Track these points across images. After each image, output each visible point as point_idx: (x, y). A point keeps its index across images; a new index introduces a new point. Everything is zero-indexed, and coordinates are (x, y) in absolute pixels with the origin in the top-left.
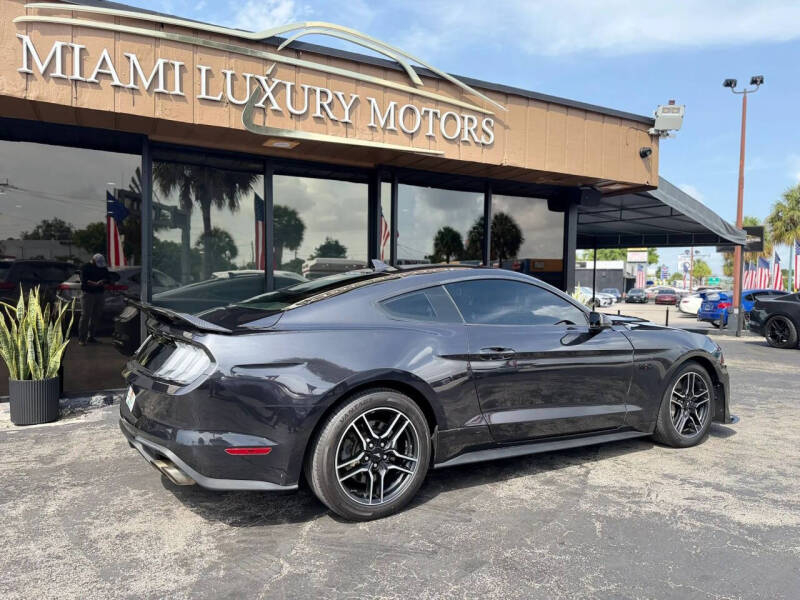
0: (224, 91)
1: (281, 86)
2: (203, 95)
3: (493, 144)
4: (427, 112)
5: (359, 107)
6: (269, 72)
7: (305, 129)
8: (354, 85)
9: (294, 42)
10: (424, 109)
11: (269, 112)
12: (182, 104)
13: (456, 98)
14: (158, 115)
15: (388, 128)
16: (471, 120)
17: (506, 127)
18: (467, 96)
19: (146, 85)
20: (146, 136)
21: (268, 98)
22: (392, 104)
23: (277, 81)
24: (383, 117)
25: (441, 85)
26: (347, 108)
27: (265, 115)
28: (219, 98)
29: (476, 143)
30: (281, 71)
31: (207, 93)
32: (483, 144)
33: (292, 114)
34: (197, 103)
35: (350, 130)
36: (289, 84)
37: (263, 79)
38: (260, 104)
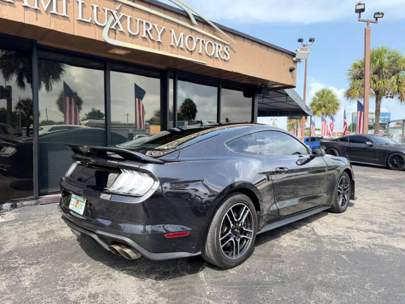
0: (92, 17)
1: (124, 17)
2: (80, 18)
3: (229, 60)
4: (199, 40)
5: (165, 34)
6: (118, 8)
7: (137, 44)
8: (163, 21)
10: (197, 38)
11: (117, 32)
12: (67, 22)
13: (212, 34)
14: (52, 27)
15: (180, 47)
16: (219, 46)
17: (235, 52)
18: (218, 34)
19: (45, 8)
20: (35, 41)
21: (117, 24)
22: (182, 34)
23: (122, 14)
24: (177, 40)
25: (205, 26)
26: (160, 34)
27: (115, 33)
28: (89, 21)
29: (221, 59)
30: (124, 8)
31: (82, 17)
32: (224, 60)
33: (130, 34)
34: (76, 22)
35: (160, 46)
36: (129, 17)
37: (115, 12)
38: (113, 27)
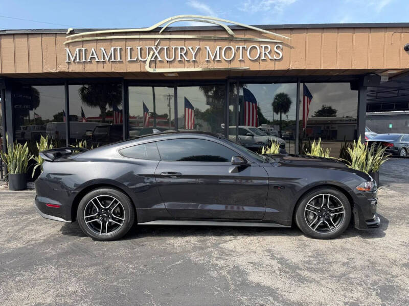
0: (138, 56)
1: (162, 49)
2: (129, 59)
4: (239, 48)
5: (201, 52)
6: (156, 44)
7: (174, 67)
9: (167, 28)
10: (237, 47)
11: (157, 62)
12: (122, 64)
14: (113, 70)
15: (216, 60)
16: (267, 48)
18: (264, 35)
19: (108, 58)
21: (156, 56)
22: (218, 48)
23: (160, 47)
24: (213, 56)
26: (194, 54)
27: (156, 64)
28: (135, 60)
29: (271, 59)
30: (162, 42)
31: (131, 58)
32: (275, 59)
33: (168, 61)
34: (127, 63)
35: (196, 64)
36: (165, 48)
37: (153, 48)
38: (153, 59)
